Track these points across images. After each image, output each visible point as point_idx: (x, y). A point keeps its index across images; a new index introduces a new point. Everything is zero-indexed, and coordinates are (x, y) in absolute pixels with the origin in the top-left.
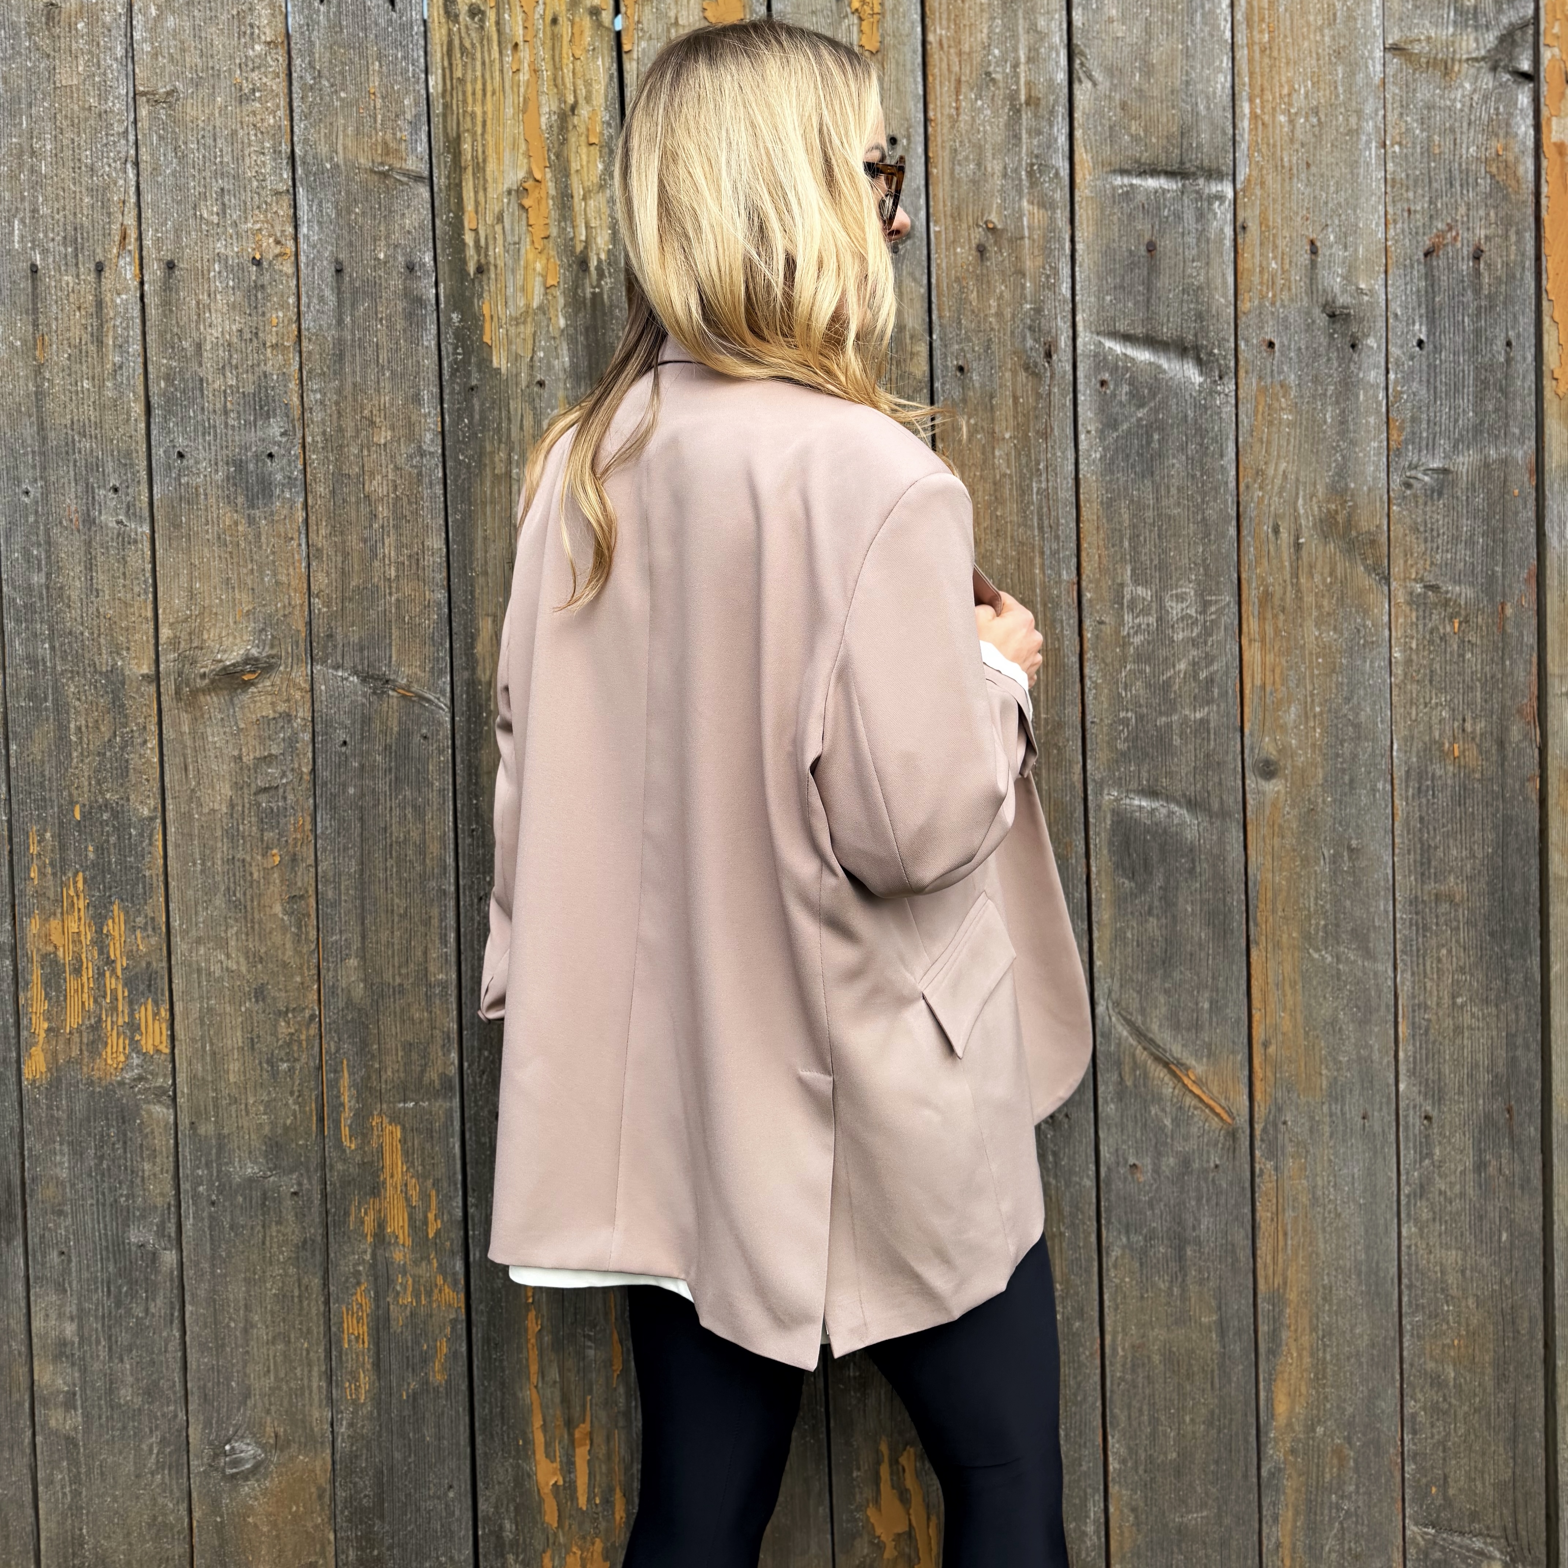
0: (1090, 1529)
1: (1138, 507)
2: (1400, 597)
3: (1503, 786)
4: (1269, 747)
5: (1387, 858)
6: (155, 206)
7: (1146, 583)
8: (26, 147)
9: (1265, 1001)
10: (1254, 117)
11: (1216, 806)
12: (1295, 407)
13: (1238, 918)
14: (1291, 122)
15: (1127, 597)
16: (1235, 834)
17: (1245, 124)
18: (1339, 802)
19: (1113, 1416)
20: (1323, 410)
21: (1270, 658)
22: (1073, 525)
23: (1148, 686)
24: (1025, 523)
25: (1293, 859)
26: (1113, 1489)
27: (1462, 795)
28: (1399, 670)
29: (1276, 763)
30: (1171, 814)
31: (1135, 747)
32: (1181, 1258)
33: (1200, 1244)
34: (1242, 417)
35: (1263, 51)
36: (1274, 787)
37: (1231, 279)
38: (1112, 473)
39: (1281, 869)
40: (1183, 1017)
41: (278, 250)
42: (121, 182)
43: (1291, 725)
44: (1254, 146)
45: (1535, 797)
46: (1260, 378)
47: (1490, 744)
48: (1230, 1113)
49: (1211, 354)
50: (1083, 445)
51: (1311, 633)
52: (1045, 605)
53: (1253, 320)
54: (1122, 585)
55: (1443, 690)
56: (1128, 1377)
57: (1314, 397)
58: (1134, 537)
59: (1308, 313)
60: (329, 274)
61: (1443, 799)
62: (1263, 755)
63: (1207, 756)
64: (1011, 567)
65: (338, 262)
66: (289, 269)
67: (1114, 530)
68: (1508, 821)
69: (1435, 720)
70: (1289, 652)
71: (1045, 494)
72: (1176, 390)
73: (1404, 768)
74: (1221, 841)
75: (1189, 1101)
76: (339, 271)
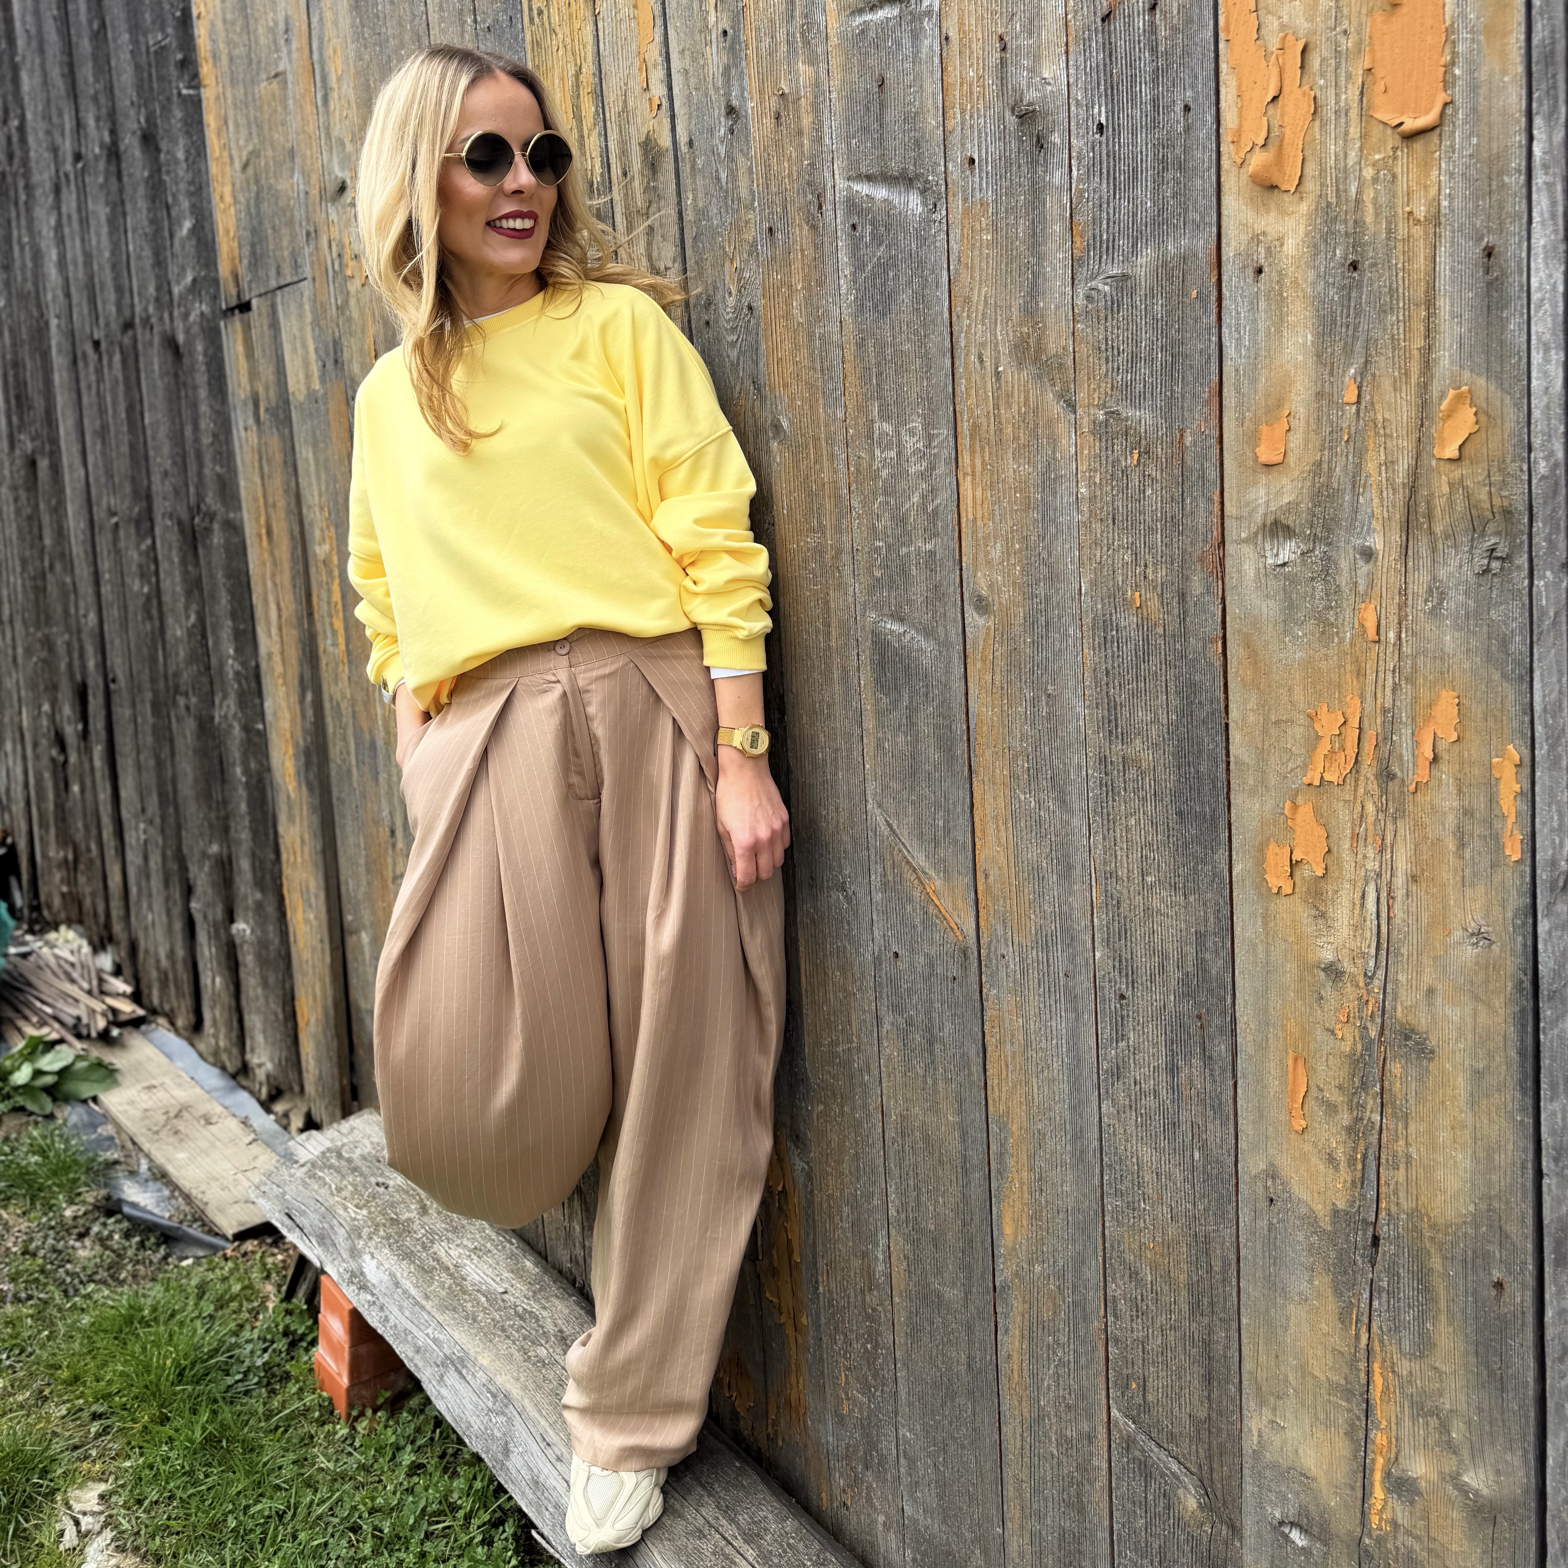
2: (1085, 426)
4: (982, 582)
7: (888, 419)
12: (993, 226)
15: (876, 433)
16: (958, 665)
21: (979, 492)
28: (1085, 507)
29: (986, 599)
34: (952, 243)
36: (987, 622)
46: (964, 199)
49: (927, 181)
51: (1010, 466)
53: (957, 138)
54: (872, 422)
62: (977, 590)
70: (992, 486)
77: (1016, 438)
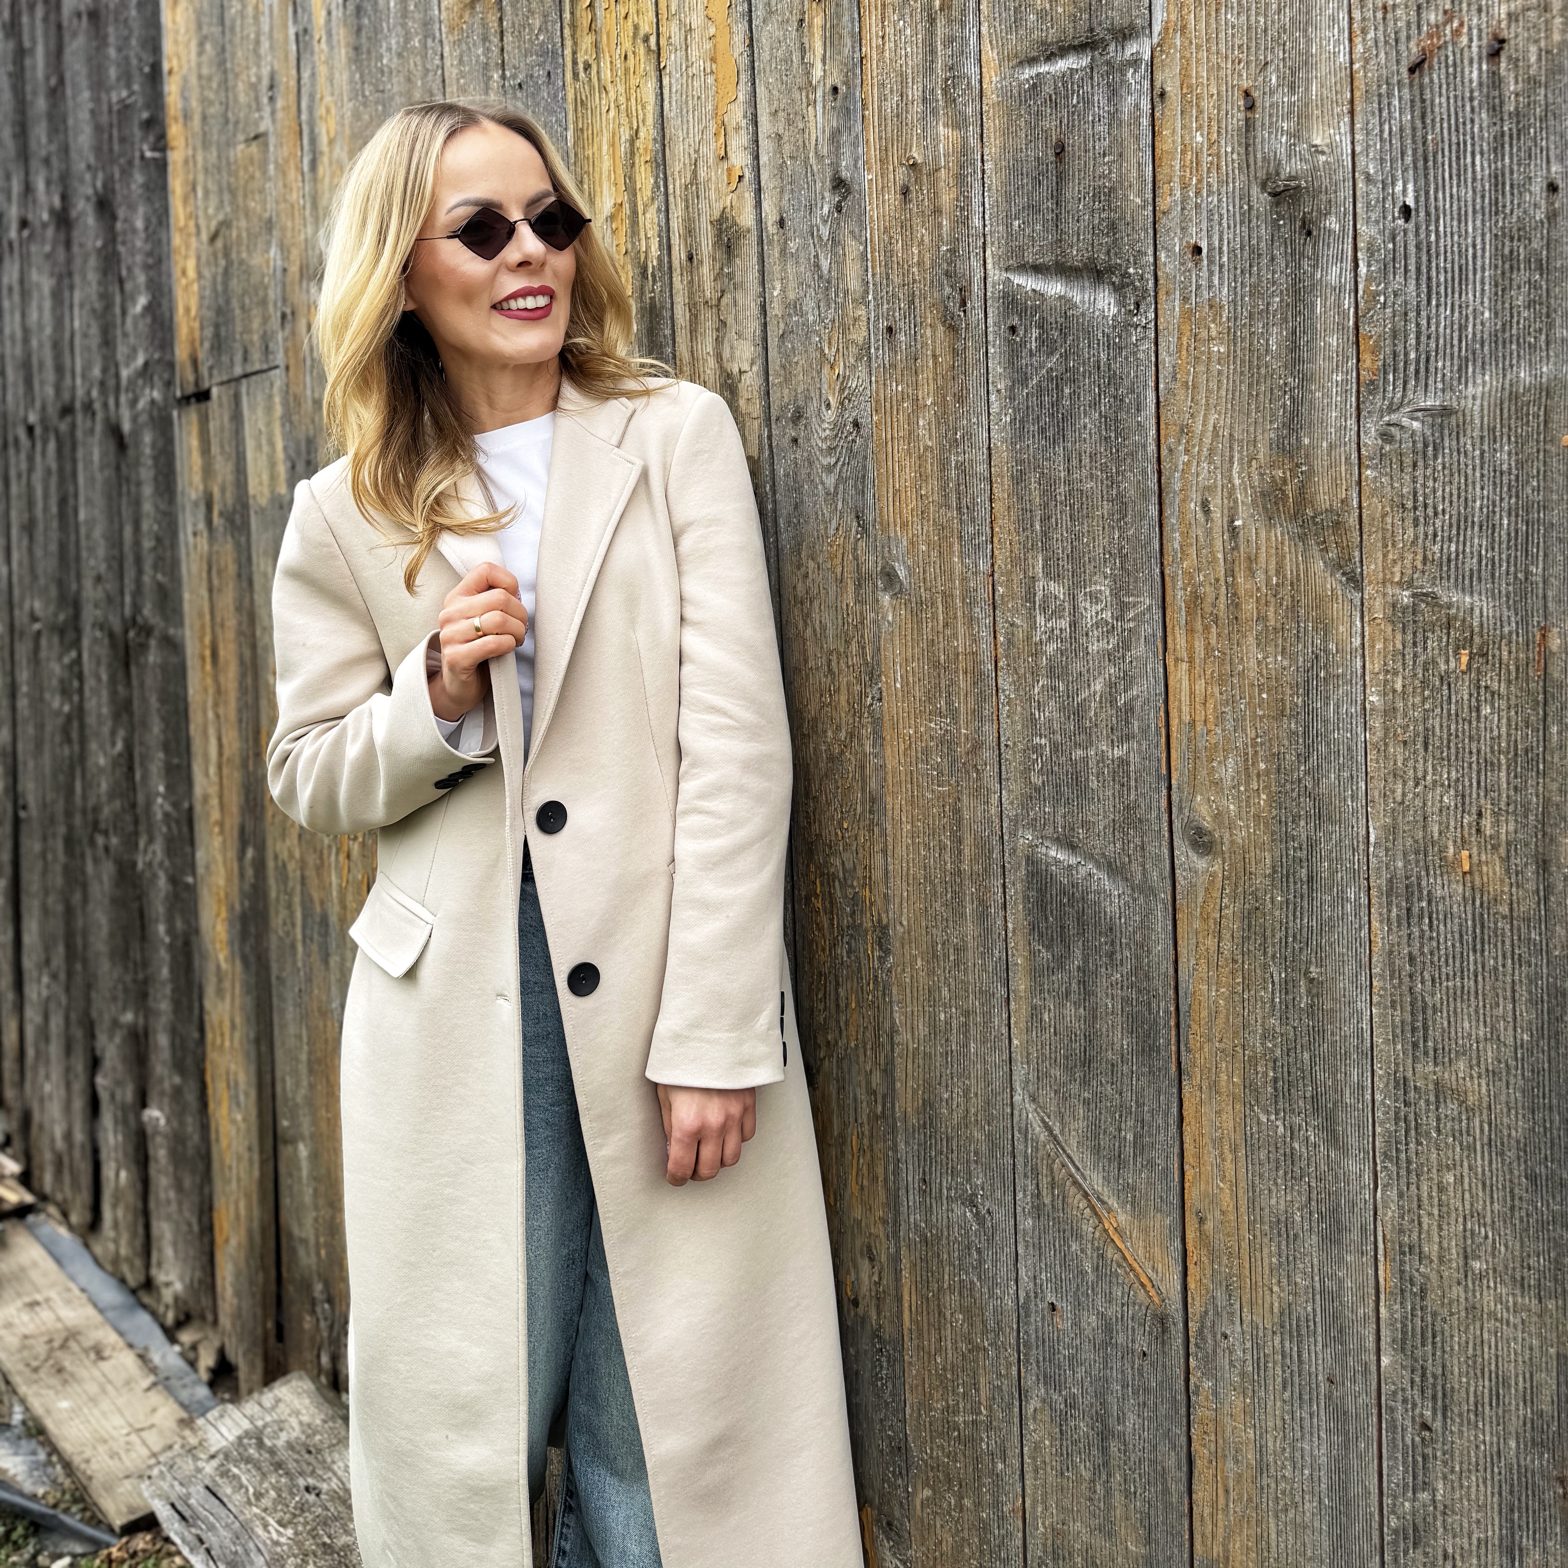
1: (1049, 481)
2: (1378, 610)
4: (1201, 810)
7: (1058, 578)
11: (1138, 877)
12: (1229, 335)
15: (1040, 594)
16: (1162, 922)
20: (1266, 334)
21: (1200, 686)
22: (987, 505)
25: (1233, 973)
28: (1376, 723)
29: (1209, 833)
34: (1163, 355)
36: (1210, 866)
37: (1148, 170)
38: (1022, 438)
43: (1228, 782)
51: (1252, 655)
53: (1175, 220)
54: (1034, 579)
57: (1252, 316)
58: (1046, 519)
62: (1195, 818)
63: (1128, 807)
67: (1025, 510)
70: (1223, 680)
74: (1146, 926)
77: (1262, 618)
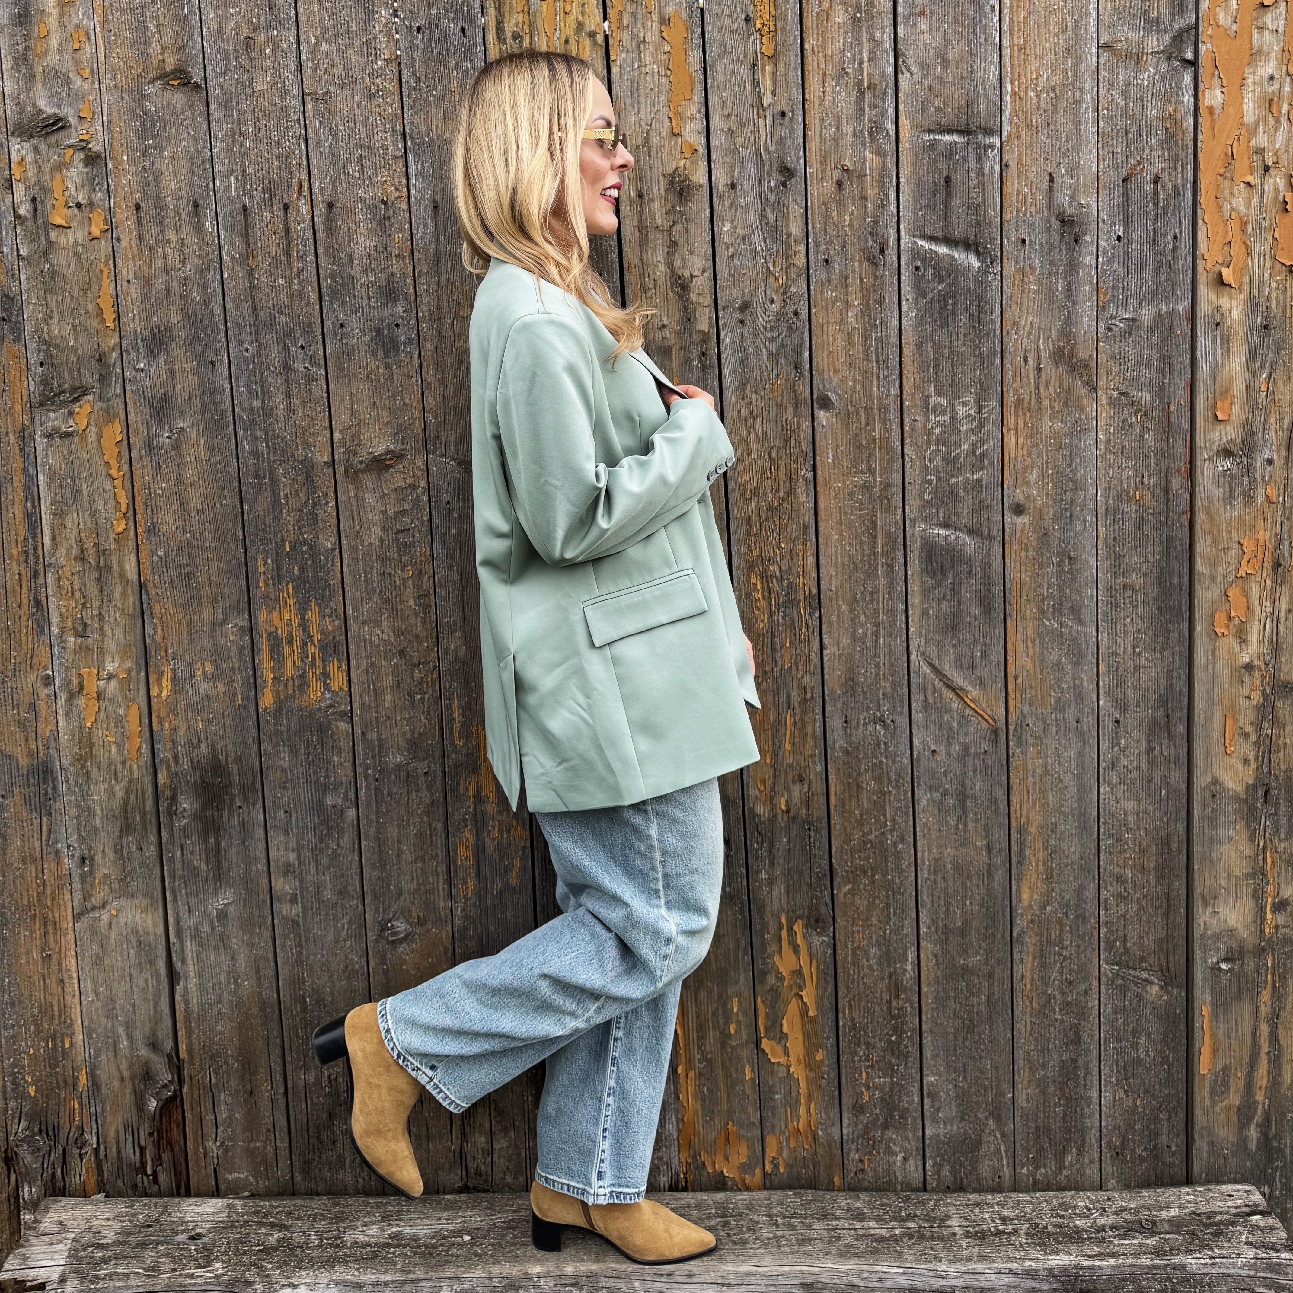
0: (909, 967)
1: (939, 346)
2: (1104, 400)
3: (1167, 517)
4: (1019, 495)
5: (1093, 562)
6: (319, 167)
7: (943, 395)
8: (236, 130)
9: (1015, 652)
10: (1014, 93)
11: (986, 533)
12: (1039, 281)
13: (999, 601)
14: (1038, 96)
15: (932, 404)
16: (998, 549)
17: (1008, 98)
18: (1063, 530)
19: (923, 901)
20: (1057, 283)
21: (1021, 440)
22: (898, 359)
23: (944, 459)
24: (867, 359)
25: (1034, 565)
26: (923, 944)
27: (1142, 522)
28: (1102, 446)
29: (1023, 506)
30: (957, 538)
31: (936, 497)
32: (963, 806)
33: (975, 798)
34: (1005, 288)
35: (1019, 50)
36: (1023, 520)
37: (998, 200)
38: (922, 325)
39: (1026, 571)
40: (965, 661)
41: (397, 194)
42: (297, 152)
43: (1033, 482)
44: (1014, 113)
45: (1187, 524)
46: (1017, 263)
47: (1159, 492)
48: (994, 719)
49: (986, 248)
50: (904, 308)
51: (1047, 425)
52: (880, 410)
53: (1012, 225)
54: (928, 397)
55: (1128, 458)
56: (932, 878)
57: (1050, 274)
58: (936, 366)
59: (1048, 221)
60: (430, 209)
61: (1128, 526)
62: (1016, 500)
63: (981, 501)
64: (858, 387)
65: (434, 201)
66: (404, 206)
67: (923, 362)
68: (1170, 539)
69: (1124, 477)
70: (1032, 436)
71: (879, 340)
72: (963, 271)
73: (1104, 507)
74: (988, 553)
75: (968, 712)
76: (435, 207)
